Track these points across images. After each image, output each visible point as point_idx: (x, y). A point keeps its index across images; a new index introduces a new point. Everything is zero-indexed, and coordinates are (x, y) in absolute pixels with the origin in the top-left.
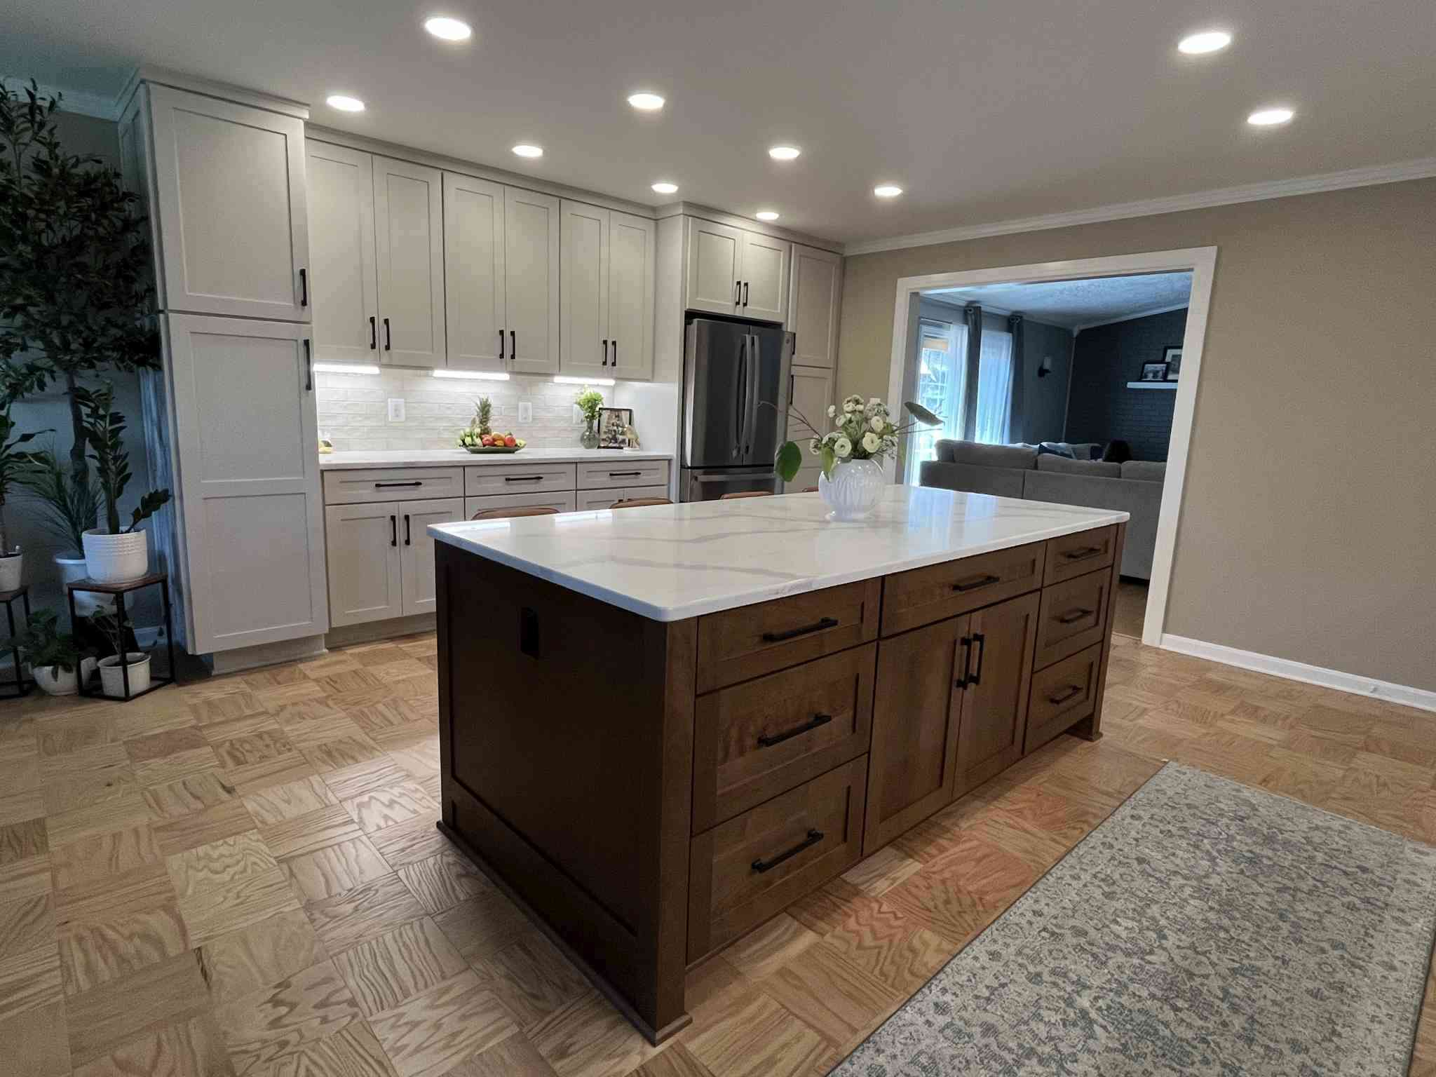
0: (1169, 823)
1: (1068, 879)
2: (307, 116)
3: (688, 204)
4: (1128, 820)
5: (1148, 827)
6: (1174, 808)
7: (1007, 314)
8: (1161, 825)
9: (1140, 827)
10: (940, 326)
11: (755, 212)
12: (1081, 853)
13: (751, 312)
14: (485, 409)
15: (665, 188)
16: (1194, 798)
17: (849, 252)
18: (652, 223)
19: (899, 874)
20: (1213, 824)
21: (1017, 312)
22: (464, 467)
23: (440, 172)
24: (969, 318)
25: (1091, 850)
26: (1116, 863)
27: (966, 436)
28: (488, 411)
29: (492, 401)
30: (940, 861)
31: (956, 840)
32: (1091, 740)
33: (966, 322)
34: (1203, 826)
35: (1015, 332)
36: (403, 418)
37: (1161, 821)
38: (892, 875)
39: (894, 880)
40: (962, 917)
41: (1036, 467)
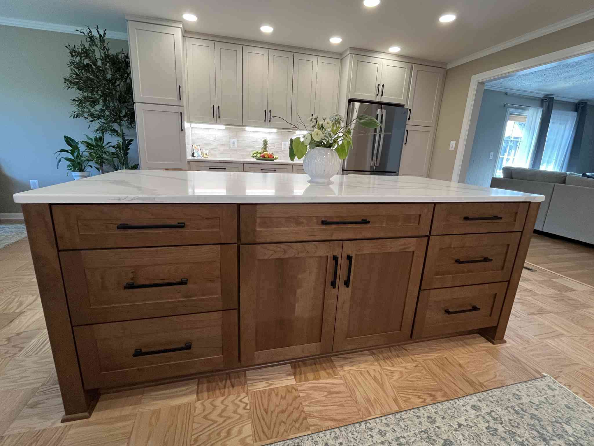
0: (501, 423)
1: (375, 432)
2: (182, 26)
3: (352, 48)
4: (468, 408)
5: (480, 418)
6: (517, 413)
7: (576, 101)
8: (492, 422)
9: (473, 417)
10: (522, 109)
11: (387, 48)
12: (404, 417)
13: (385, 99)
14: (265, 143)
15: (336, 40)
16: (545, 413)
17: (449, 66)
18: (339, 60)
19: (276, 383)
20: (544, 440)
21: (583, 100)
22: (244, 163)
23: (241, 46)
24: (544, 104)
25: (415, 418)
26: (425, 436)
27: (533, 167)
28: (267, 144)
29: (268, 140)
30: (307, 385)
31: (330, 376)
32: (493, 343)
33: (542, 106)
34: (533, 438)
35: (580, 111)
36: (236, 146)
37: (495, 419)
38: (271, 381)
39: (272, 384)
40: (280, 424)
41: (564, 182)
